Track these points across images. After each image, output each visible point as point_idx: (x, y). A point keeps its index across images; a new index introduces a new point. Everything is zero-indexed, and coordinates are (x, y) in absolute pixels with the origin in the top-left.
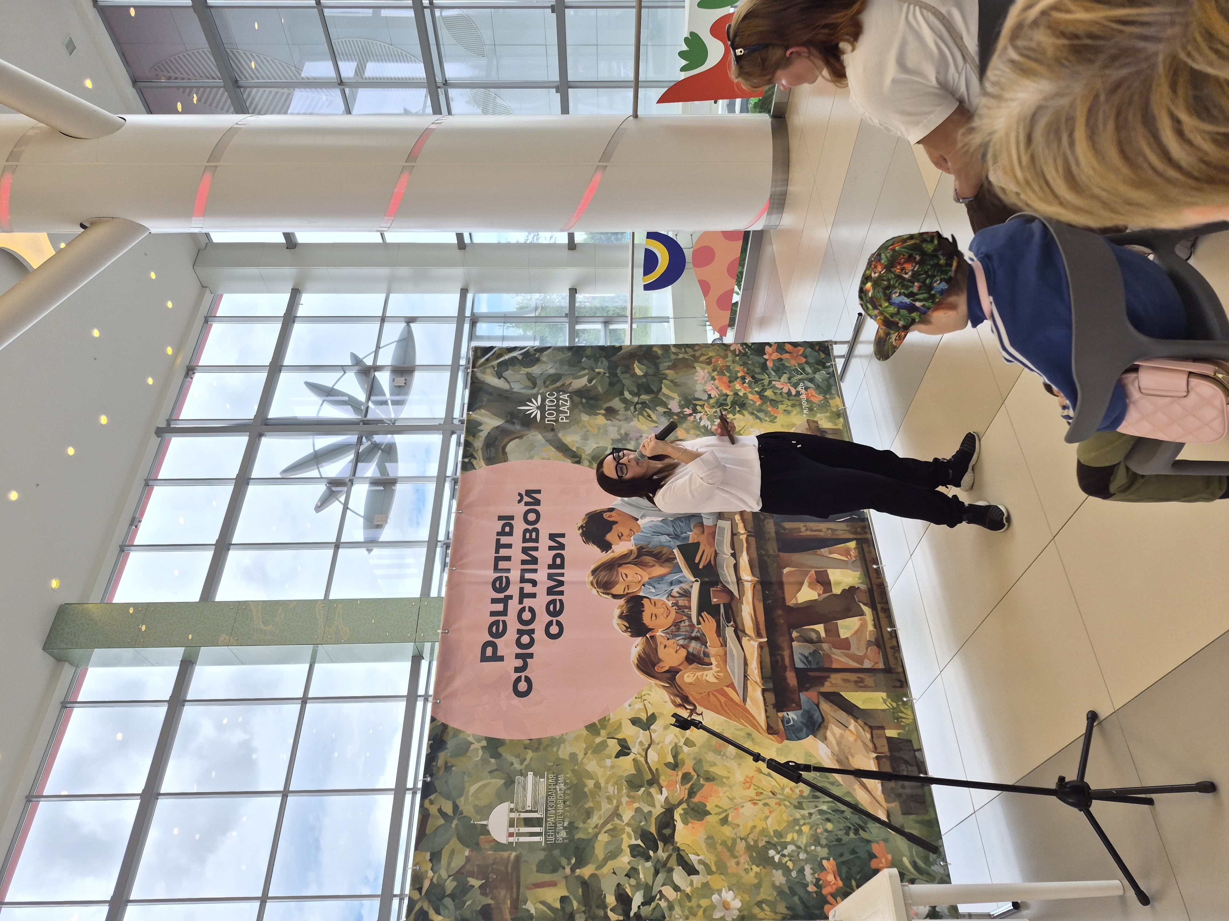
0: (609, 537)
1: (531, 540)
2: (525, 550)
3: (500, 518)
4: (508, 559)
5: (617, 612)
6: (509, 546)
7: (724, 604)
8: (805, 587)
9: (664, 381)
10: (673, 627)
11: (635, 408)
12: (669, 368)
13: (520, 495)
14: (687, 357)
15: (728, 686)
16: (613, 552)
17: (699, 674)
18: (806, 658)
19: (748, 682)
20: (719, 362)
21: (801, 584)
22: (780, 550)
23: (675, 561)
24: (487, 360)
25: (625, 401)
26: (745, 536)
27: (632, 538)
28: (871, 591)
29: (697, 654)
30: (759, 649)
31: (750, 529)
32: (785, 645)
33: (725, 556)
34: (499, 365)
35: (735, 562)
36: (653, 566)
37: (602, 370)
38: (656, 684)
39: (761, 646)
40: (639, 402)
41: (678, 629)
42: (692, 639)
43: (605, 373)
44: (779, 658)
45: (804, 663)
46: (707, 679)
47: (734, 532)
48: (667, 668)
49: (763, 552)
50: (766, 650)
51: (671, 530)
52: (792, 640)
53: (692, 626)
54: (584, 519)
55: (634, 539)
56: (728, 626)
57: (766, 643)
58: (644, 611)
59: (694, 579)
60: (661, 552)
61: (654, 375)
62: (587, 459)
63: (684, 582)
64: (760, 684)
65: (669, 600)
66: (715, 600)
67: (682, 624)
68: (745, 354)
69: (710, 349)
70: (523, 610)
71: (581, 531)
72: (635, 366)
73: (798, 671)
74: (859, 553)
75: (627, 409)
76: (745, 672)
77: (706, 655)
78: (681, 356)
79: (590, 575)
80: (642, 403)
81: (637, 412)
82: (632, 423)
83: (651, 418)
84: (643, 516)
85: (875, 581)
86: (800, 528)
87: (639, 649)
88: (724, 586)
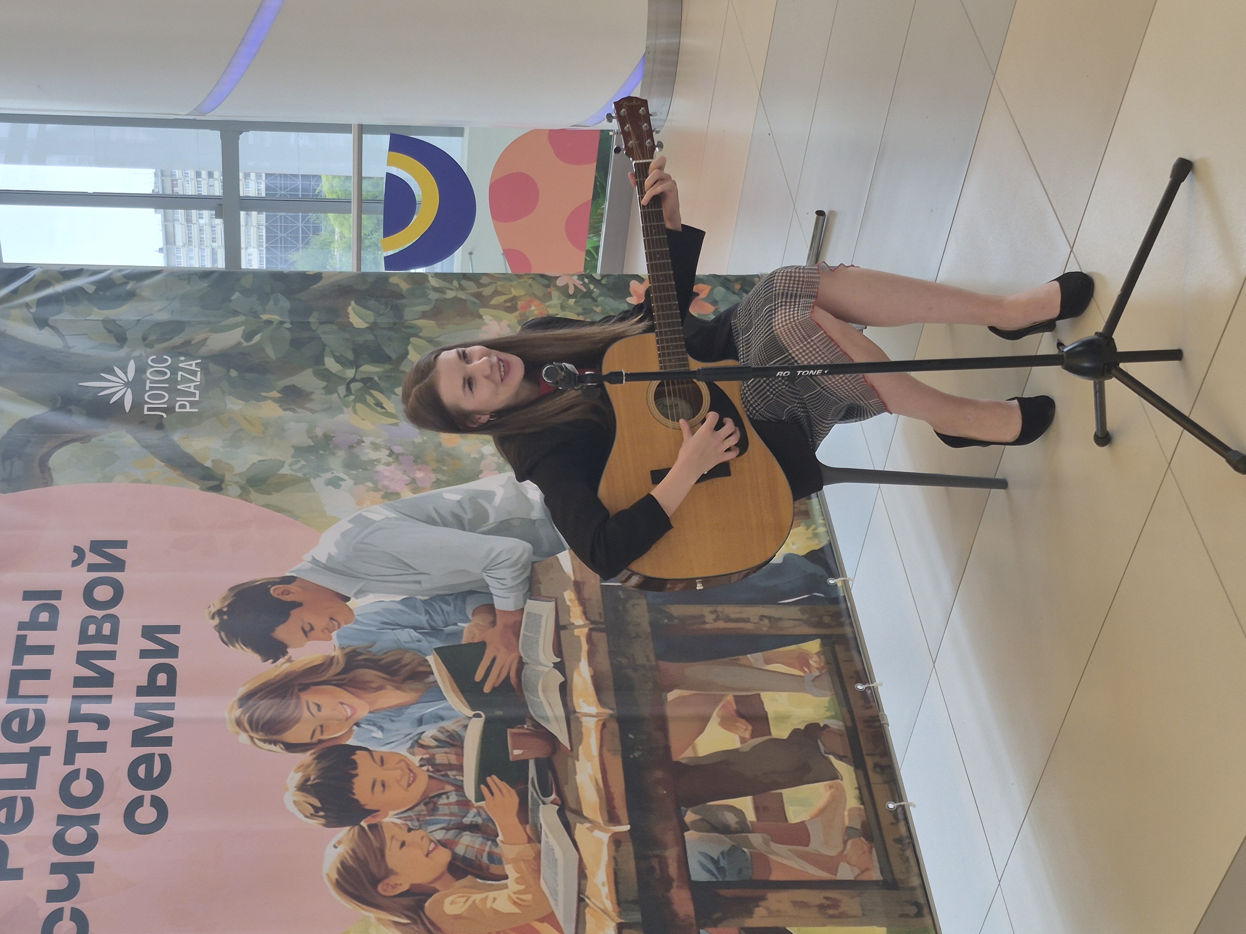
0: (281, 633)
1: (99, 637)
2: (83, 659)
3: (28, 595)
4: (44, 674)
5: (295, 778)
6: (48, 650)
7: (537, 761)
8: (713, 726)
9: (412, 339)
10: (422, 807)
11: (348, 389)
12: (424, 315)
13: (78, 550)
14: (463, 297)
15: (541, 920)
16: (289, 660)
17: (477, 897)
18: (715, 862)
19: (587, 910)
20: (533, 308)
21: (704, 720)
22: (659, 657)
23: (431, 679)
24: (15, 292)
25: (325, 375)
26: (586, 630)
27: (334, 634)
28: (852, 733)
29: (474, 858)
30: (613, 848)
31: (597, 618)
32: (669, 837)
33: (541, 668)
34: (41, 302)
35: (562, 679)
36: (380, 688)
37: (276, 318)
38: (379, 920)
39: (616, 841)
40: (358, 377)
41: (433, 809)
42: (462, 828)
43: (282, 323)
44: (655, 863)
45: (709, 871)
46: (497, 906)
47: (562, 623)
48: (405, 887)
49: (624, 661)
50: (628, 848)
51: (422, 619)
52: (684, 828)
53: (465, 804)
54: (225, 598)
55: (338, 636)
56: (544, 803)
57: (628, 834)
58: (356, 775)
59: (471, 713)
60: (398, 661)
61: (390, 329)
62: (237, 483)
63: (449, 718)
64: (614, 915)
65: (413, 754)
66: (517, 752)
67: (443, 800)
68: (588, 294)
69: (514, 283)
70: (74, 775)
71: (217, 621)
72: (350, 310)
73: (696, 888)
74: (828, 663)
75: (329, 390)
76: (581, 891)
77: (495, 859)
78: (450, 294)
79: (236, 706)
80: (363, 380)
81: (352, 398)
82: (340, 418)
83: (383, 408)
84: (360, 593)
85: (860, 712)
86: (703, 616)
87: (342, 849)
88: (537, 725)
